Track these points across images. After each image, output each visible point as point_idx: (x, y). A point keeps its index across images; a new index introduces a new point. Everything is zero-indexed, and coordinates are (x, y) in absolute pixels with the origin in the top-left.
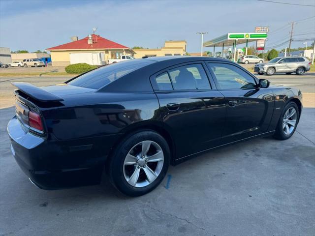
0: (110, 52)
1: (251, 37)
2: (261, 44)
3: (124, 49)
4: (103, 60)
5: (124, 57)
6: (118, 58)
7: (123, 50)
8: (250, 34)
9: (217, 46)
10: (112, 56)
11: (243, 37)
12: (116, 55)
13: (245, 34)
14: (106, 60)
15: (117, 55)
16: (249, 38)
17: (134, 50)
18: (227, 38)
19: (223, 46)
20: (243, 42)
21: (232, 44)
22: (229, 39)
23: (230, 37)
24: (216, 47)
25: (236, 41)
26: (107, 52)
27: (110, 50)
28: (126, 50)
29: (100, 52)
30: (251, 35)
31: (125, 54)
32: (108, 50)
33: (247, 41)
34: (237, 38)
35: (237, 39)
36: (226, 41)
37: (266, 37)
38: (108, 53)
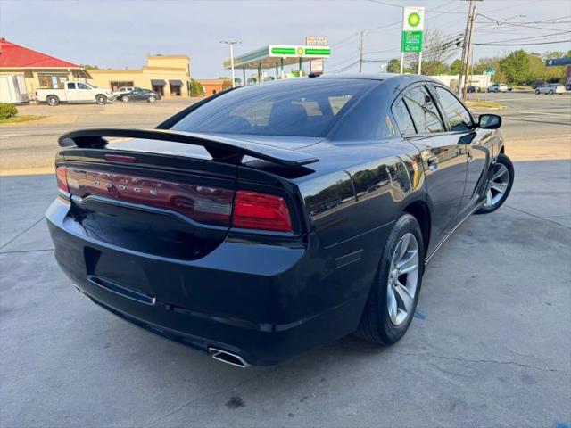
0: (35, 74)
1: (306, 54)
2: (317, 67)
3: (69, 68)
4: (23, 92)
5: (71, 86)
6: (56, 86)
7: (66, 70)
8: (304, 48)
9: (248, 67)
10: (42, 83)
11: (294, 53)
12: (50, 81)
13: (296, 47)
14: (30, 90)
15: (54, 80)
16: (304, 56)
17: (89, 71)
18: (268, 53)
19: (260, 68)
20: (292, 61)
21: (275, 65)
22: (271, 55)
23: (274, 53)
24: (246, 70)
25: (282, 59)
26: (29, 73)
27: (35, 70)
28: (73, 71)
29: (14, 74)
30: (306, 50)
31: (72, 79)
32: (31, 70)
33: (300, 60)
34: (284, 53)
35: (285, 57)
36: (265, 59)
37: (329, 54)
38: (32, 77)
